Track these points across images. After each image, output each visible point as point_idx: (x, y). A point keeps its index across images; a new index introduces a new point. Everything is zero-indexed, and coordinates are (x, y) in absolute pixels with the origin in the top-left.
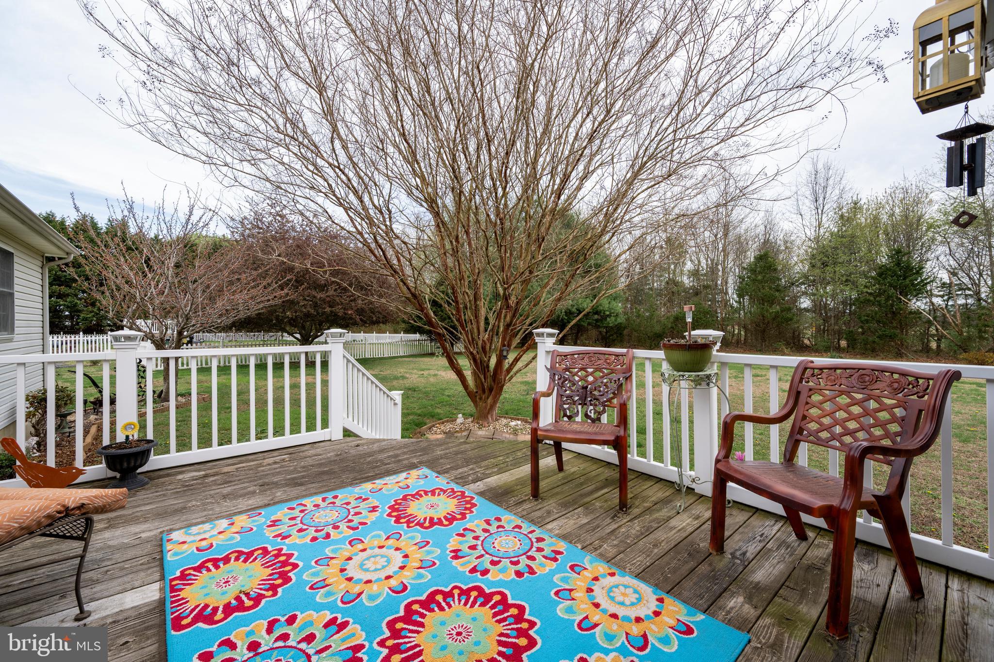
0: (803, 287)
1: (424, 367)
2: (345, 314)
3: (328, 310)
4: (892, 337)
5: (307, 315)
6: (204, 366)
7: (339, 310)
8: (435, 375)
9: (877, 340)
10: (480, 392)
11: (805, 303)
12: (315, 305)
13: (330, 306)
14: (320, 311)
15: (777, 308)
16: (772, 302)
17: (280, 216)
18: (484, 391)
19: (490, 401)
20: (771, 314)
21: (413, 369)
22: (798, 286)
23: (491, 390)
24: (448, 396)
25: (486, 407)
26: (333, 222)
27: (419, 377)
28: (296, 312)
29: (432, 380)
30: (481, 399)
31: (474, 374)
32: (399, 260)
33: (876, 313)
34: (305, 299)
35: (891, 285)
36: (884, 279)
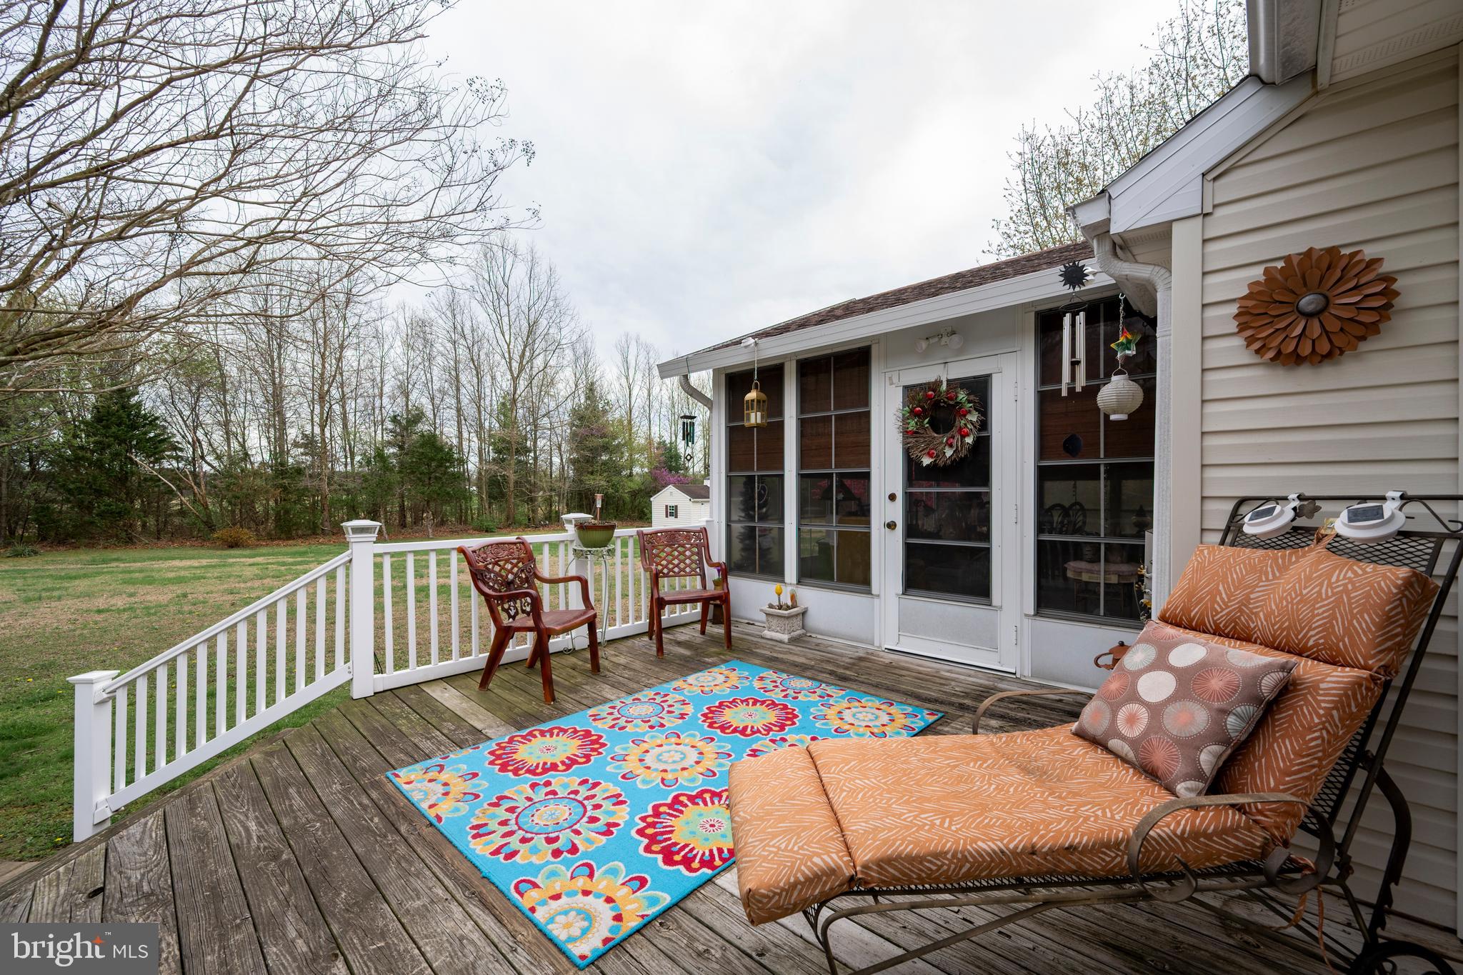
4: (121, 514)
9: (97, 519)
33: (95, 479)
35: (116, 438)
36: (107, 427)
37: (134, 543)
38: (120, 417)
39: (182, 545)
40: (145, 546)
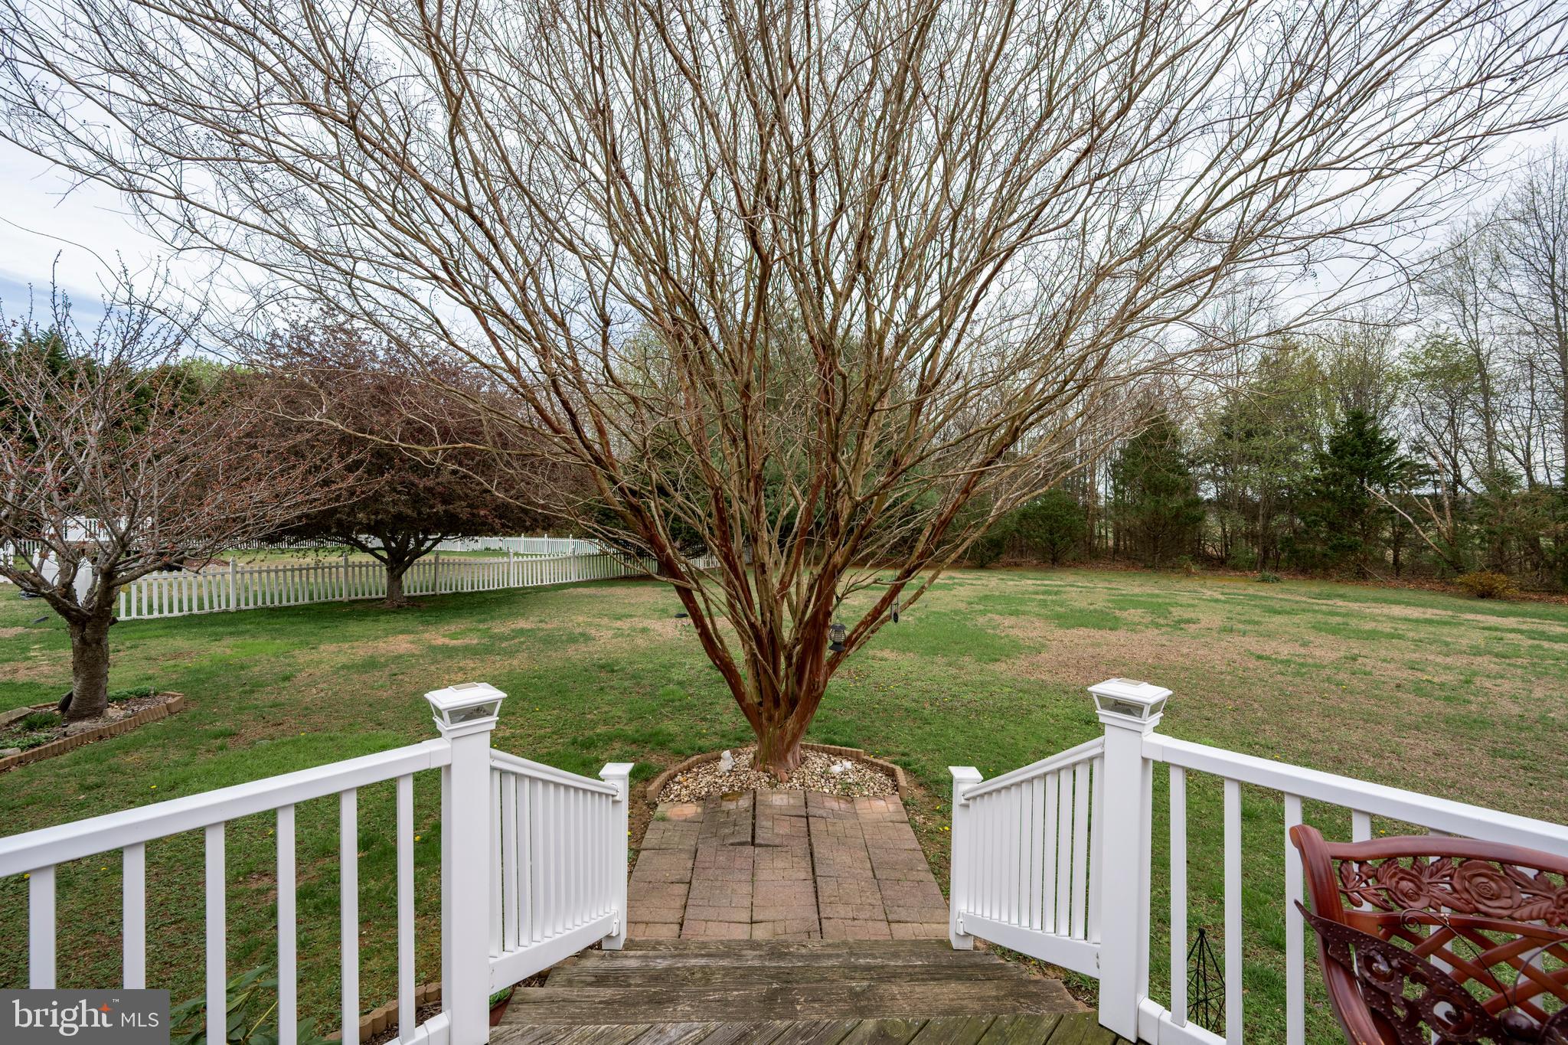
0: (1208, 466)
1: (619, 610)
2: (473, 515)
3: (440, 508)
4: (1352, 548)
5: (399, 517)
6: (195, 611)
7: (461, 509)
8: (644, 630)
9: (1330, 552)
10: (768, 704)
11: (1209, 492)
12: (416, 500)
13: (445, 502)
14: (426, 510)
15: (1177, 501)
16: (1170, 490)
17: (345, 332)
18: (777, 703)
19: (791, 723)
20: (1170, 510)
21: (601, 615)
22: (1200, 465)
23: (793, 702)
24: (680, 683)
25: (782, 738)
26: (453, 344)
27: (615, 636)
28: (376, 513)
29: (640, 642)
30: (770, 719)
31: (753, 661)
32: (601, 431)
33: (1329, 511)
34: (394, 490)
35: (1351, 468)
36: (1341, 458)
37: (1365, 578)
38: (1355, 446)
39: (1420, 587)
40: (1377, 584)
